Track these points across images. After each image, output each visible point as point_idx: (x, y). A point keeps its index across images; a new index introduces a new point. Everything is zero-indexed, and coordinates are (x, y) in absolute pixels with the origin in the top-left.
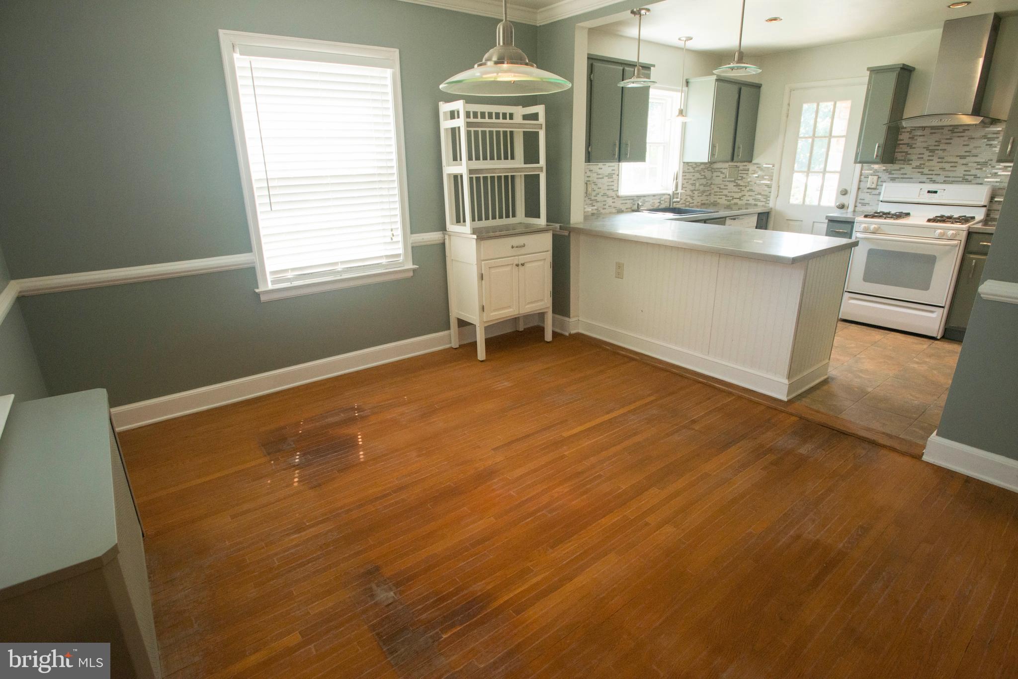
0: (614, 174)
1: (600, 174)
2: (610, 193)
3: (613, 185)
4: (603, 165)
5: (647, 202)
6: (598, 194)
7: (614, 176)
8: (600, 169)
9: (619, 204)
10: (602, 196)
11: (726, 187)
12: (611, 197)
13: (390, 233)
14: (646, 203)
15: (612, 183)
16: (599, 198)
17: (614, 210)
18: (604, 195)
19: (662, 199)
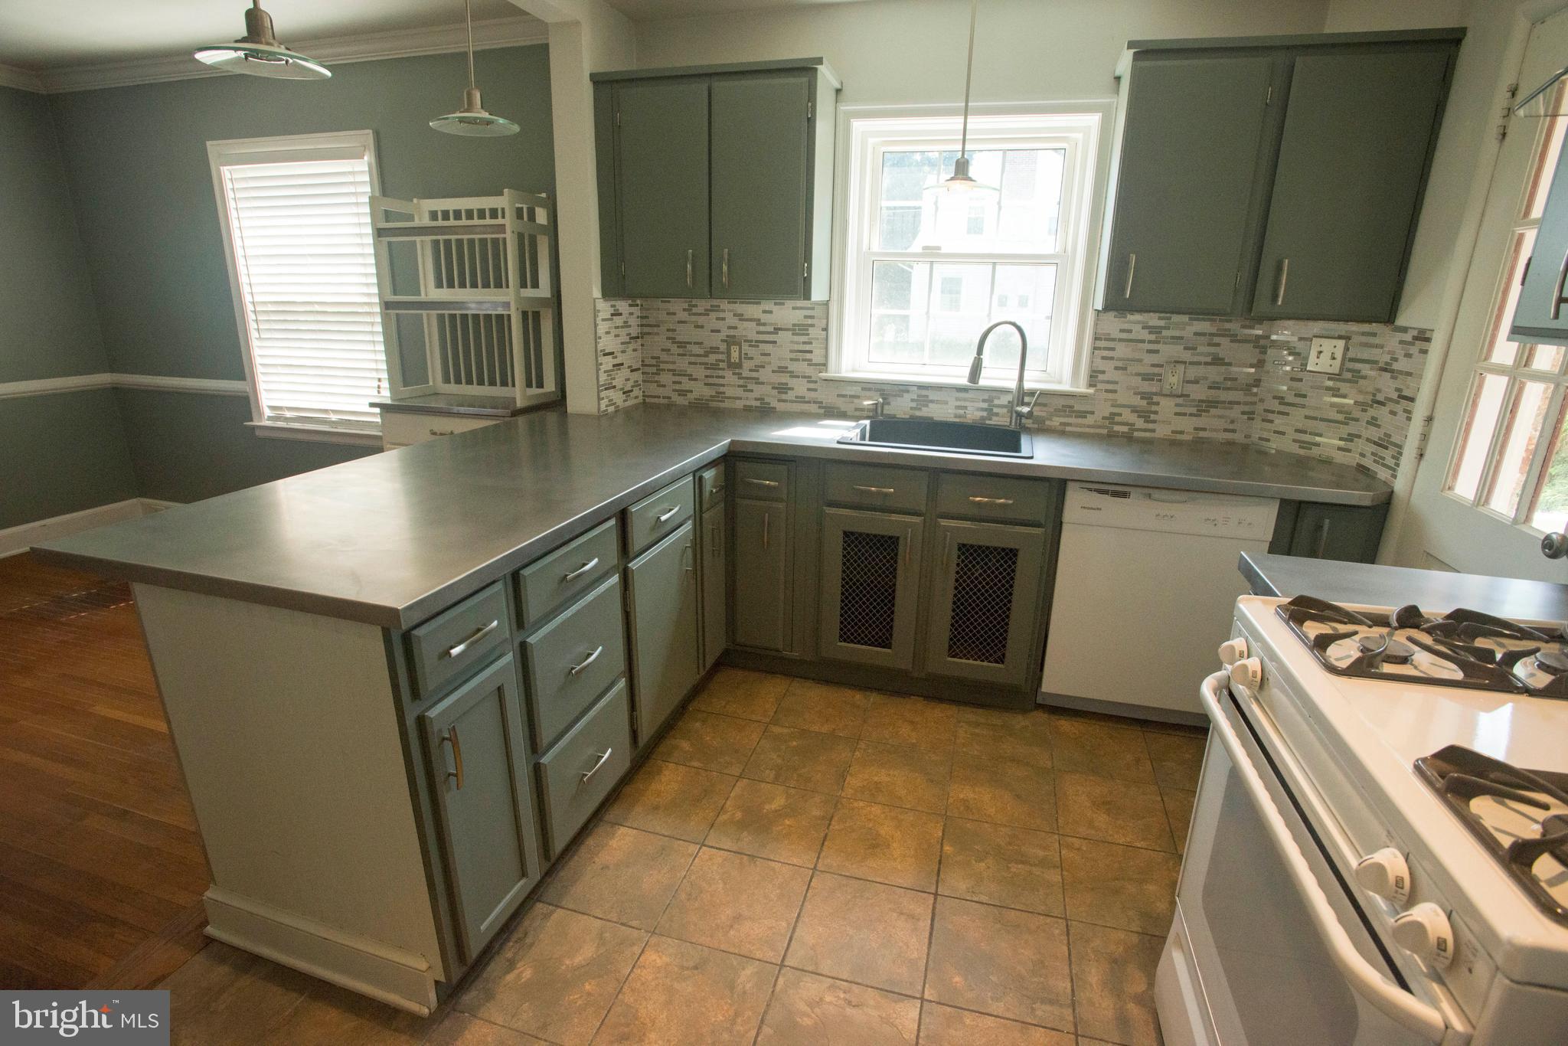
0: (813, 326)
1: (764, 324)
2: (801, 367)
3: (811, 352)
4: (775, 304)
5: (932, 401)
6: (763, 367)
7: (811, 330)
8: (765, 312)
9: (827, 396)
10: (773, 372)
11: (1298, 400)
12: (805, 377)
13: (376, 383)
14: (930, 405)
15: (807, 347)
16: (765, 375)
17: (813, 408)
18: (782, 370)
19: (996, 402)
